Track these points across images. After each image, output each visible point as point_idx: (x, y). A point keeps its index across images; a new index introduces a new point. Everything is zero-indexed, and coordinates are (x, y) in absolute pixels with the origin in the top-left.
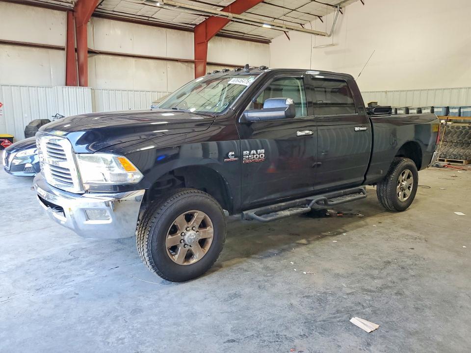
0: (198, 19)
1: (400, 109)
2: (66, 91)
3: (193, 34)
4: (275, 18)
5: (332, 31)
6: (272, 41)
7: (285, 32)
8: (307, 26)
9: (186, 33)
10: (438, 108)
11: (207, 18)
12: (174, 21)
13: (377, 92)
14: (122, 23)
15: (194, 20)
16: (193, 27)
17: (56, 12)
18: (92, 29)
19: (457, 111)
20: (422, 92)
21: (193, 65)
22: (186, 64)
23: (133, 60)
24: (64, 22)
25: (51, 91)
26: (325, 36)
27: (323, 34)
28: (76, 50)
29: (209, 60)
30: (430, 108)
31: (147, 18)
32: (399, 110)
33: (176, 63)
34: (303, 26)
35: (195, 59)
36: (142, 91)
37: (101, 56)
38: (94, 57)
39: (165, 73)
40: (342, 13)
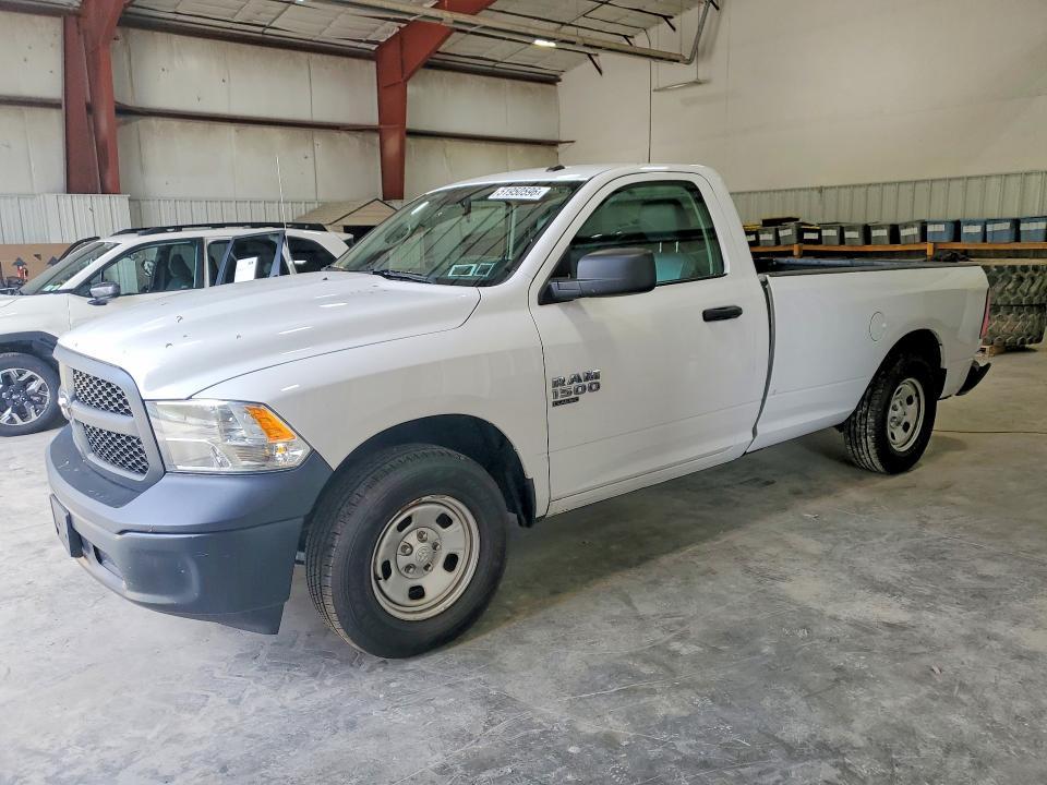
0: (382, 28)
1: (851, 228)
2: (66, 205)
3: (374, 64)
4: (563, 24)
5: (695, 50)
6: (561, 77)
7: (589, 55)
8: (640, 41)
9: (356, 62)
10: (935, 223)
11: (403, 25)
12: (325, 34)
13: (800, 189)
14: (200, 41)
15: (374, 30)
16: (374, 47)
17: (36, 18)
18: (125, 57)
19: (978, 229)
20: (902, 187)
21: (377, 138)
22: (360, 135)
23: (231, 129)
24: (58, 41)
25: (33, 207)
26: (678, 61)
27: (673, 57)
28: (90, 108)
29: (410, 124)
30: (919, 225)
31: (260, 29)
32: (849, 231)
33: (336, 134)
34: (631, 40)
35: (380, 123)
36: (269, 202)
37: (153, 121)
38: (134, 124)
39: (311, 160)
40: (717, 8)
